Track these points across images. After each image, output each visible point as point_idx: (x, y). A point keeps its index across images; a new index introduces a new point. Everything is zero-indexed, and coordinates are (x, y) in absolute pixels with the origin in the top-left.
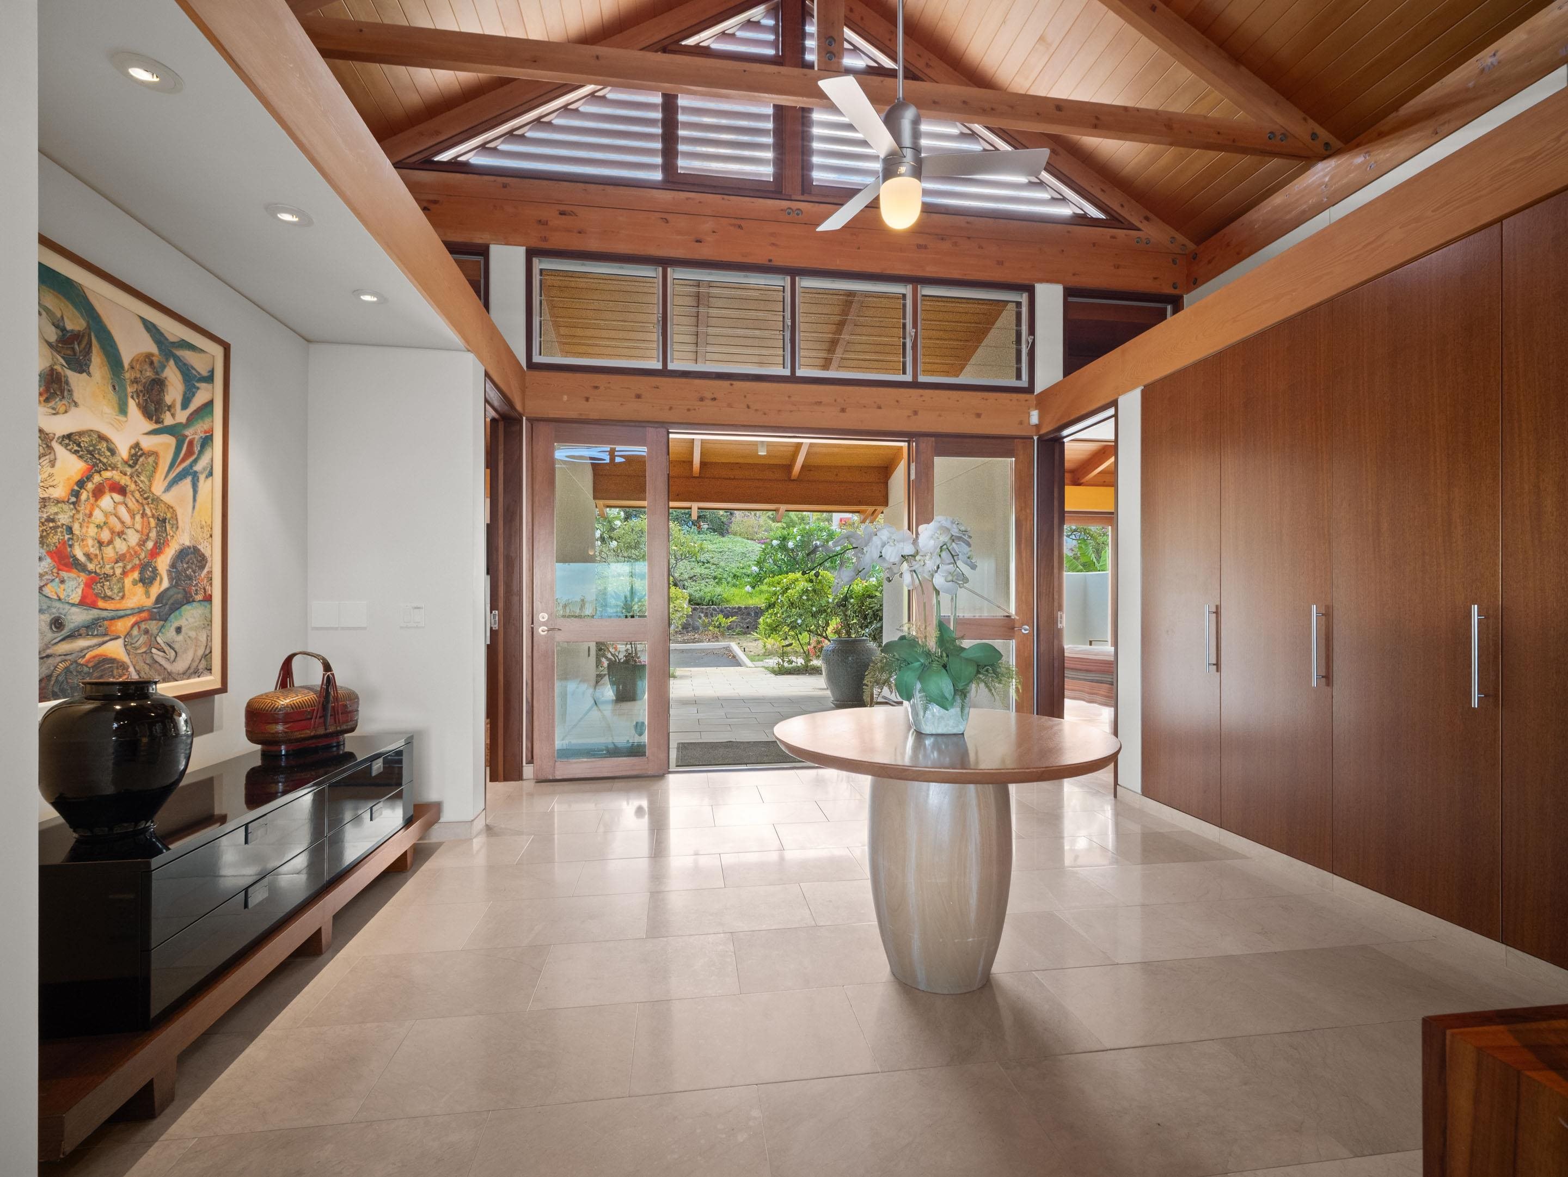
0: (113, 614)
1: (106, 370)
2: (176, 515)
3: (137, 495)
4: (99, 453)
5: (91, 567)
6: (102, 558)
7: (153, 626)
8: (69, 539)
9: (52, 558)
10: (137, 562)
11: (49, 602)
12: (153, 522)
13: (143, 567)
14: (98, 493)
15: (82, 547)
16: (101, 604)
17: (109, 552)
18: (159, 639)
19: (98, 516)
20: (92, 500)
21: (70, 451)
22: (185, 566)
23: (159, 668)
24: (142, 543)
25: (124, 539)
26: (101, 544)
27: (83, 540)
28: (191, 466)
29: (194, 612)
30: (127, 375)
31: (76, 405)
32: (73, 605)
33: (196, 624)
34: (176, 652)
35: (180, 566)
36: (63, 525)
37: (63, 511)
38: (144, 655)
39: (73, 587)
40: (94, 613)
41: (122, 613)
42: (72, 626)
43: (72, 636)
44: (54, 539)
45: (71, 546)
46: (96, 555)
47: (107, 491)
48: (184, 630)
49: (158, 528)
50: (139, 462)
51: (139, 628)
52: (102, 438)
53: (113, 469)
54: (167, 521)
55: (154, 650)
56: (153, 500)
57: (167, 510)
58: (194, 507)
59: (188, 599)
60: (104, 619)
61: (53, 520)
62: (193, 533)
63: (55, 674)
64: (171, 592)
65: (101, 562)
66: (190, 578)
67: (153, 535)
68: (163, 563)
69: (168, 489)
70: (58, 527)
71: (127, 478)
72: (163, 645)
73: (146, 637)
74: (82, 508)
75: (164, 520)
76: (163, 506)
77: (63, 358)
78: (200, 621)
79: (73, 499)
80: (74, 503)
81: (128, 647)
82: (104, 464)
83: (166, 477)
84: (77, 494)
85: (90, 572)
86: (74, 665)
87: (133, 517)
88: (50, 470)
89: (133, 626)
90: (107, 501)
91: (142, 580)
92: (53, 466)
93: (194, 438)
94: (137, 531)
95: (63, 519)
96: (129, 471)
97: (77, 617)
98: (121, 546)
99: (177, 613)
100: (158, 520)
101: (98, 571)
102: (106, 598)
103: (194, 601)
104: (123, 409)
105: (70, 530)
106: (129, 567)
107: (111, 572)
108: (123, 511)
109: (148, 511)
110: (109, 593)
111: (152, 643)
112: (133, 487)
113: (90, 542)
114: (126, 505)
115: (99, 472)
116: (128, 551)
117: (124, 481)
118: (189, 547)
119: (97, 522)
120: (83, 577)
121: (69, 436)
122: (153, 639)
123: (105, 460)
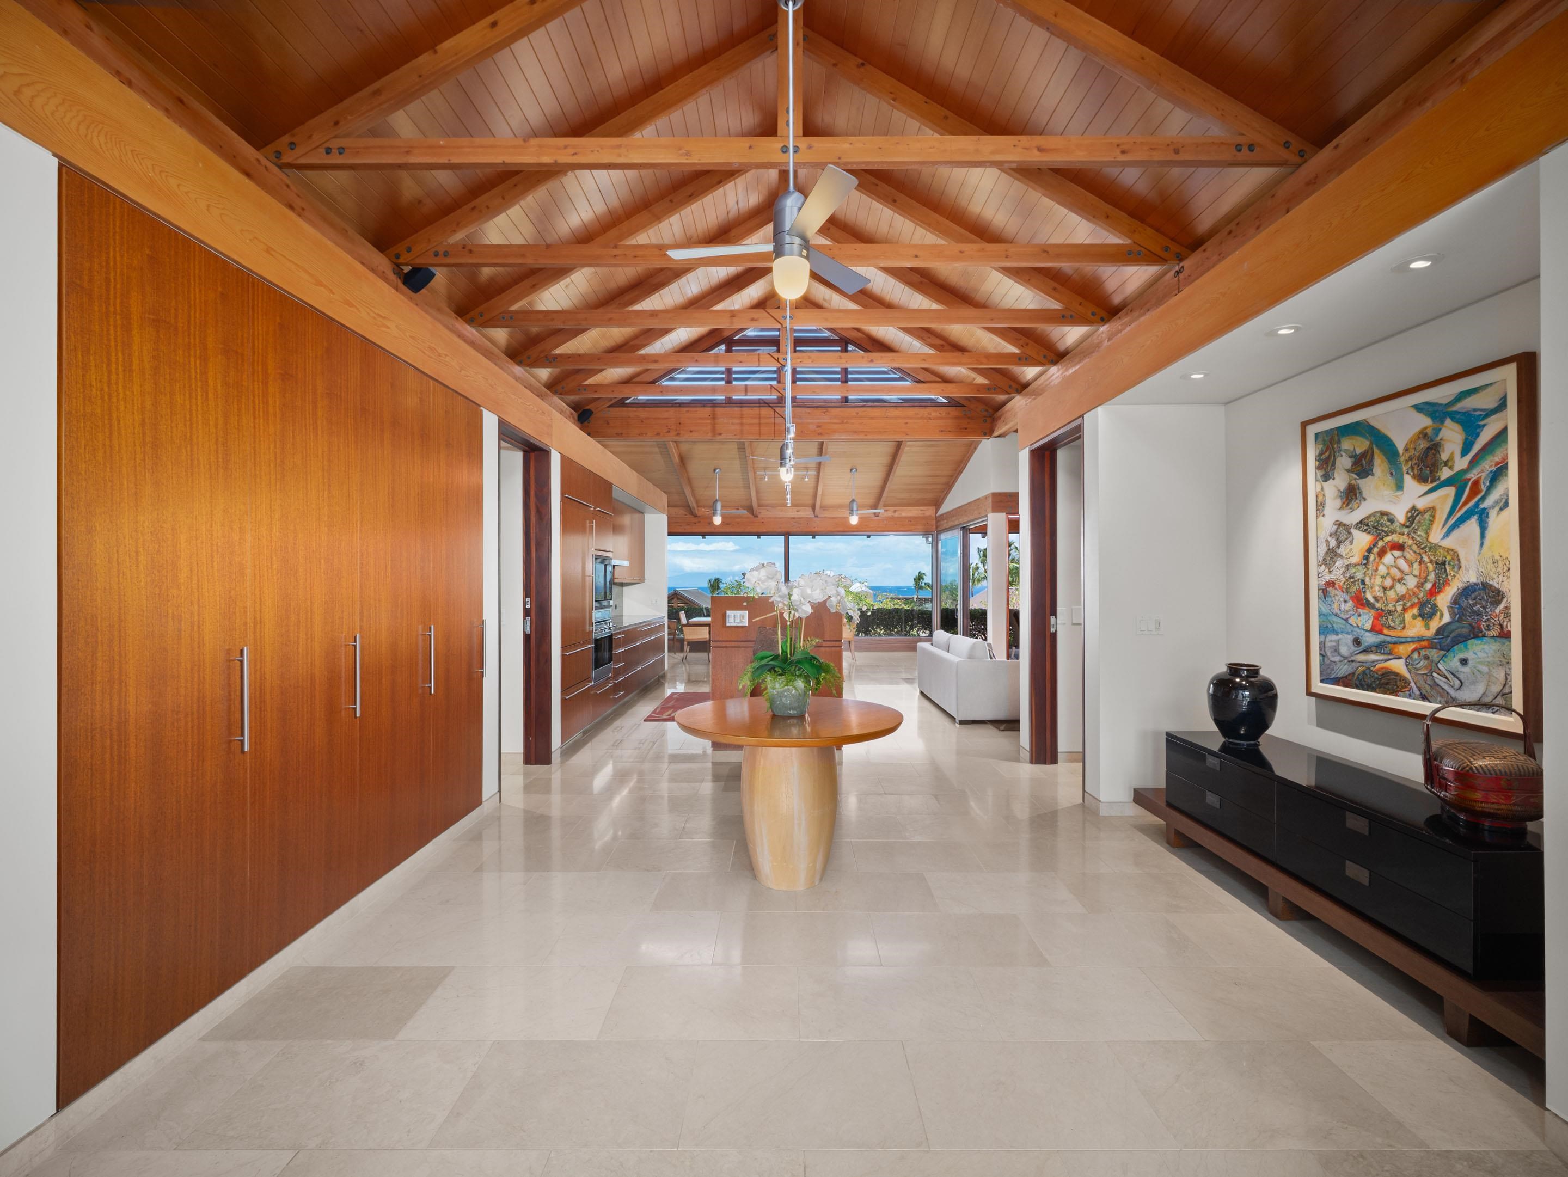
0: (1396, 639)
1: (1385, 465)
2: (1458, 556)
3: (1415, 547)
4: (1382, 526)
5: (1378, 605)
6: (1386, 599)
7: (1434, 654)
8: (1363, 588)
9: (1353, 601)
10: (1416, 601)
11: (1352, 628)
12: (1431, 567)
13: (1422, 605)
14: (1382, 553)
15: (1372, 592)
16: (1386, 631)
17: (1391, 594)
18: (1440, 666)
19: (1382, 570)
20: (1377, 559)
21: (1362, 531)
22: (1471, 602)
23: (1441, 691)
24: (1420, 585)
25: (1404, 584)
26: (1385, 589)
27: (1372, 588)
28: (1477, 505)
29: (1486, 647)
30: (1402, 459)
31: (1365, 499)
32: (1367, 631)
33: (1488, 660)
34: (1461, 681)
35: (1464, 603)
36: (1359, 579)
37: (1359, 571)
38: (1425, 676)
39: (1366, 619)
40: (1380, 638)
41: (1403, 640)
42: (1366, 644)
43: (1366, 651)
44: (1354, 589)
45: (1364, 592)
46: (1382, 597)
47: (1388, 550)
48: (1470, 662)
49: (1437, 571)
50: (1416, 521)
51: (1419, 653)
52: (1383, 514)
53: (1393, 533)
54: (1447, 563)
55: (1434, 674)
56: (1430, 548)
57: (1446, 554)
58: (1482, 544)
59: (1476, 633)
60: (1389, 643)
61: (1353, 577)
62: (1481, 569)
63: (1357, 673)
64: (1453, 627)
65: (1385, 602)
66: (1479, 614)
67: (1432, 577)
68: (1444, 600)
69: (1447, 535)
70: (1356, 581)
71: (1404, 536)
72: (1445, 672)
73: (1426, 662)
74: (1370, 566)
75: (1444, 563)
76: (1441, 551)
77: (1356, 474)
78: (1493, 657)
79: (1365, 562)
80: (1365, 564)
81: (1409, 667)
82: (1385, 532)
83: (1444, 525)
84: (1367, 558)
85: (1378, 609)
86: (1368, 671)
87: (1411, 565)
88: (1350, 547)
89: (1413, 651)
90: (1388, 558)
91: (1421, 615)
92: (1352, 544)
93: (1480, 478)
94: (1416, 576)
95: (1359, 575)
96: (1406, 531)
97: (1370, 639)
98: (1401, 589)
99: (1462, 645)
100: (1437, 563)
101: (1383, 608)
102: (1389, 627)
103: (1484, 636)
104: (1400, 486)
105: (1363, 582)
106: (1408, 605)
107: (1393, 609)
108: (1402, 563)
109: (1426, 558)
110: (1392, 624)
111: (1433, 667)
112: (1410, 542)
113: (1377, 588)
114: (1405, 557)
115: (1382, 539)
116: (1407, 592)
117: (1402, 539)
118: (1476, 584)
119: (1382, 574)
120: (1373, 612)
121: (1361, 522)
122: (1434, 664)
123: (1386, 529)
